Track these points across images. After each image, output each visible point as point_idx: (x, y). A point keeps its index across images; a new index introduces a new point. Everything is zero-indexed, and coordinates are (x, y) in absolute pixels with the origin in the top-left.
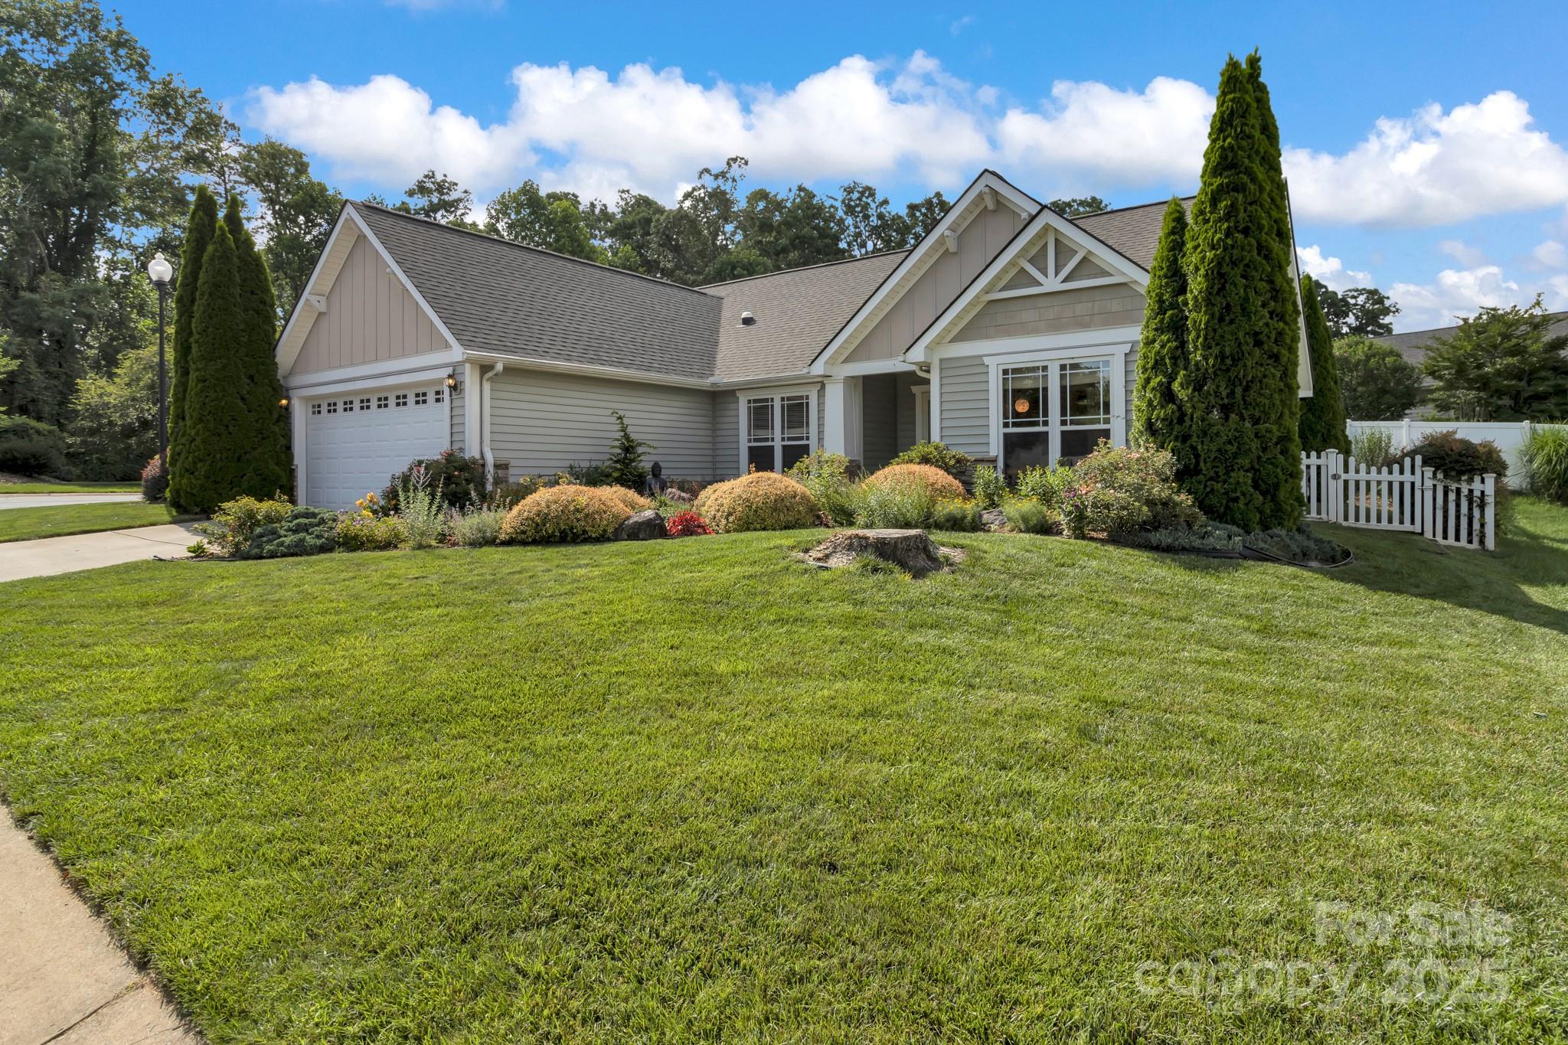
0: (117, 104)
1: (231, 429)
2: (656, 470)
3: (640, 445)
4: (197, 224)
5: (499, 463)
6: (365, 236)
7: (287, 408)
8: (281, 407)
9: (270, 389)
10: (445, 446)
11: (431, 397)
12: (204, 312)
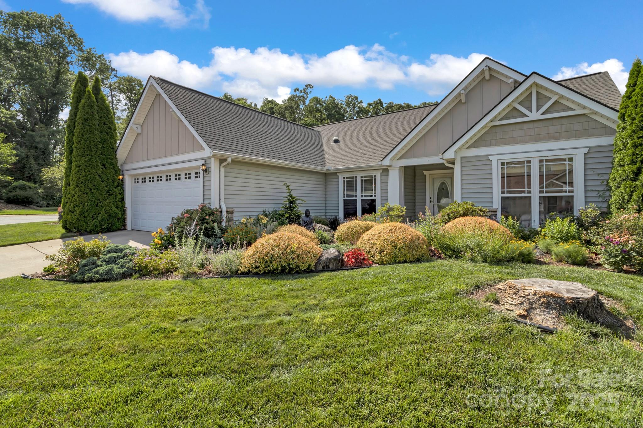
0: (69, 59)
1: (93, 190)
2: (307, 213)
3: (298, 200)
4: (78, 90)
5: (229, 210)
6: (160, 95)
7: (122, 180)
8: (119, 180)
9: (113, 171)
10: (201, 202)
11: (193, 175)
12: (79, 132)
